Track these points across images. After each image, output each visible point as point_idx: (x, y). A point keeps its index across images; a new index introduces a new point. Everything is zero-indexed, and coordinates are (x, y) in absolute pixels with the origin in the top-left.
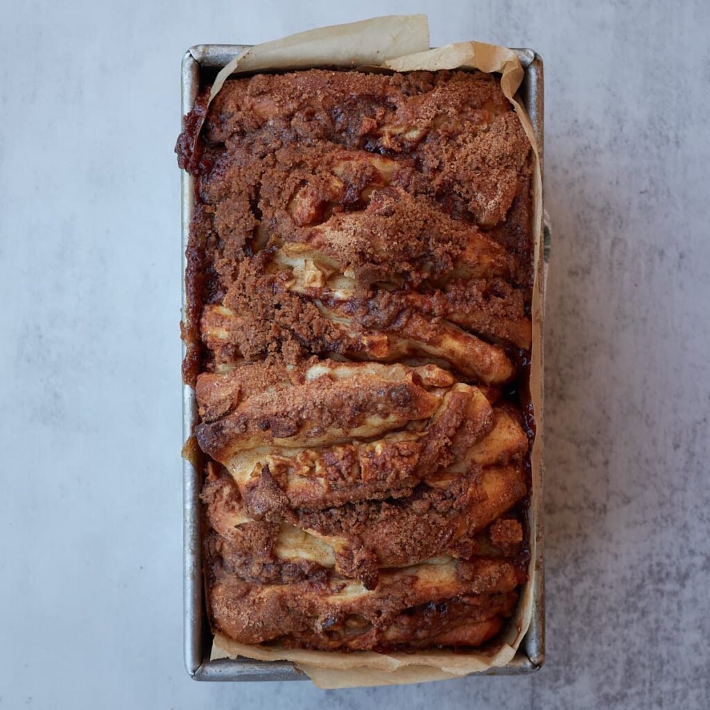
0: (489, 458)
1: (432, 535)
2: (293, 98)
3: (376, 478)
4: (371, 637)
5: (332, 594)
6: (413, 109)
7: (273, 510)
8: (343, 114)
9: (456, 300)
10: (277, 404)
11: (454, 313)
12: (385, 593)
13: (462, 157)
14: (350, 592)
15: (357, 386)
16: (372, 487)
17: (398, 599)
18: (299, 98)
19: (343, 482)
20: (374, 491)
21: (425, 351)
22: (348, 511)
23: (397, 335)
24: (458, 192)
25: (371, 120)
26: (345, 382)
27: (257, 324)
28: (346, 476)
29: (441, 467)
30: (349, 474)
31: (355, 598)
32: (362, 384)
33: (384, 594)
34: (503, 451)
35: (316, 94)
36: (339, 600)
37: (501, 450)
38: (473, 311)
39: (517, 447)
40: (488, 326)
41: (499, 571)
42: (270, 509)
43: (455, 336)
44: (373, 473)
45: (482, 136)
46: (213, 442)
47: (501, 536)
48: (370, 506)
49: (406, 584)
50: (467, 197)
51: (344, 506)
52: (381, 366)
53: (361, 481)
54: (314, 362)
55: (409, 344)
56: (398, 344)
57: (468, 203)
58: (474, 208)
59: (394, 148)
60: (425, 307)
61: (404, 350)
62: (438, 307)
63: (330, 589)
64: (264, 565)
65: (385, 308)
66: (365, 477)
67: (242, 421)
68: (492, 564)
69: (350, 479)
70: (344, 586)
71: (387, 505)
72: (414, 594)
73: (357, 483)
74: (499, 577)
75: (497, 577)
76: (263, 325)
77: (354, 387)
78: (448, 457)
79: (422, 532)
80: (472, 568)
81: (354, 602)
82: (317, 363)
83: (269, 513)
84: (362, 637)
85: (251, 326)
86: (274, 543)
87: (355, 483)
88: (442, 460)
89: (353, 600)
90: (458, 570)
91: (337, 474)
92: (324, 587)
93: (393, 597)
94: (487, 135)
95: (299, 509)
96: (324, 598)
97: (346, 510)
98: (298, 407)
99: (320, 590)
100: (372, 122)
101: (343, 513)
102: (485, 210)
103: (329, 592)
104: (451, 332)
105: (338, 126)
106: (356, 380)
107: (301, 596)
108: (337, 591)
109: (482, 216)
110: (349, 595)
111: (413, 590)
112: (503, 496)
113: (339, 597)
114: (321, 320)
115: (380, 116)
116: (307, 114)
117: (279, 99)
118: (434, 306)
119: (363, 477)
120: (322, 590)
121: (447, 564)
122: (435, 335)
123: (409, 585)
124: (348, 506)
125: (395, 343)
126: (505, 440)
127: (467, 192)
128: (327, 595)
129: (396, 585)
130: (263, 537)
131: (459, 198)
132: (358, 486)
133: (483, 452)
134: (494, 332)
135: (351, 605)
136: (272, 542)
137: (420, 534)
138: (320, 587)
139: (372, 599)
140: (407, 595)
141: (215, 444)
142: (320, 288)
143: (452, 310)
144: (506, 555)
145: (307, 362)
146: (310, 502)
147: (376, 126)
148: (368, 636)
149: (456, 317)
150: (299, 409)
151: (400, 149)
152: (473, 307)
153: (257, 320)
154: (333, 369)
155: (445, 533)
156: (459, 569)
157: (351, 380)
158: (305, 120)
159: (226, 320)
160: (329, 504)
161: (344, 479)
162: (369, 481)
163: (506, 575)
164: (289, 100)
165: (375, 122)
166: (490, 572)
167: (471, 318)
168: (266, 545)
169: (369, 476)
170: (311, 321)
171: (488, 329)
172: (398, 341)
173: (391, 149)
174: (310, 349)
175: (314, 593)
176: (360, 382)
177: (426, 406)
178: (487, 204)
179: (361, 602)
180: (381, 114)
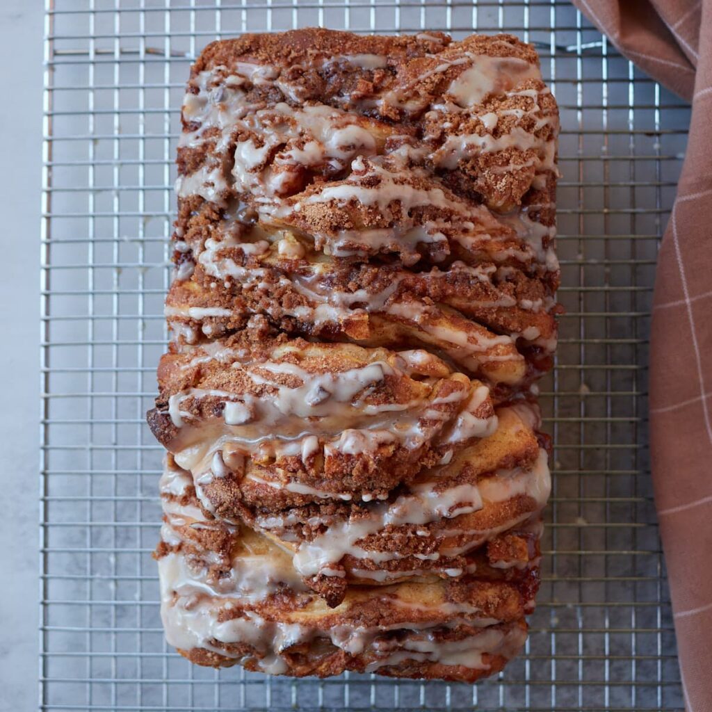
0: (488, 463)
1: (410, 547)
2: (280, 57)
3: (342, 472)
4: (340, 658)
5: (296, 610)
6: (415, 71)
7: (225, 505)
8: (336, 75)
9: (457, 280)
10: (234, 386)
11: (454, 295)
12: (356, 612)
13: (468, 128)
14: (318, 608)
15: (324, 366)
16: (339, 484)
17: (371, 620)
18: (286, 56)
19: (304, 475)
20: (340, 489)
21: (418, 340)
22: (311, 512)
23: (383, 318)
24: (461, 168)
25: (367, 82)
26: (312, 361)
27: (222, 299)
28: (307, 468)
29: (424, 467)
30: (312, 465)
31: (321, 615)
32: (330, 365)
33: (354, 612)
34: (506, 456)
35: (306, 52)
36: (303, 617)
37: (504, 454)
38: (477, 295)
39: (524, 452)
40: (495, 315)
41: (499, 597)
42: (221, 505)
43: (454, 322)
44: (339, 465)
45: (496, 105)
46: (165, 429)
47: (500, 552)
48: (338, 508)
49: (382, 603)
50: (473, 173)
51: (306, 506)
52: (360, 348)
53: (325, 475)
54: (281, 341)
55: (398, 329)
56: (385, 328)
57: (474, 181)
58: (480, 188)
59: (390, 115)
60: (418, 286)
61: (392, 337)
62: (433, 287)
63: (293, 604)
64: (221, 572)
65: (369, 284)
66: (329, 469)
67: (195, 405)
68: (490, 588)
69: (312, 472)
70: (311, 600)
71: (357, 508)
72: (391, 615)
73: (320, 477)
74: (498, 604)
75: (496, 603)
76: (229, 301)
77: (321, 368)
78: (434, 457)
79: (397, 542)
80: (464, 589)
81: (320, 620)
82: (285, 342)
83: (220, 509)
84: (330, 658)
85: (216, 301)
86: (231, 547)
87: (318, 477)
88: (425, 459)
89: (319, 617)
90: (447, 591)
91: (297, 465)
92: (286, 600)
93: (365, 617)
94: (504, 103)
95: (255, 507)
96: (286, 613)
97: (309, 512)
98: (256, 389)
99: (281, 604)
100: (367, 85)
101: (305, 515)
102: (494, 190)
103: (293, 607)
104: (449, 317)
105: (329, 88)
106: (325, 360)
107: (260, 610)
108: (301, 606)
109: (491, 198)
110: (315, 611)
111: (390, 611)
112: (505, 509)
113: (303, 613)
114: (293, 296)
115: (378, 78)
116: (293, 71)
117: (264, 58)
118: (430, 286)
119: (326, 469)
120: (285, 604)
121: (435, 583)
122: (427, 318)
123: (385, 605)
124: (312, 507)
125: (381, 326)
126: (510, 443)
127: (473, 168)
128: (290, 610)
129: (370, 604)
130: (219, 539)
131: (463, 175)
132: (322, 481)
133: (480, 455)
134: (502, 323)
135: (316, 623)
136: (229, 546)
137: (395, 544)
138: (282, 601)
139: (341, 618)
140: (382, 617)
141: (166, 432)
142: (296, 260)
143: (450, 291)
144: (508, 579)
145: (274, 340)
146: (266, 498)
147: (372, 90)
148: (336, 657)
149: (456, 302)
150: (257, 391)
151: (398, 117)
152: (477, 290)
153: (223, 295)
154: (303, 349)
155: (426, 546)
156: (448, 589)
157: (319, 360)
158: (290, 78)
159: (192, 296)
160: (288, 502)
161: (305, 471)
162: (333, 474)
163: (509, 601)
164: (276, 58)
165: (371, 85)
166: (487, 596)
167: (474, 304)
168: (222, 549)
169: (334, 469)
170: (281, 296)
171: (496, 319)
172: (385, 324)
173: (387, 116)
174: (277, 326)
175: (275, 608)
176: (330, 361)
177: (408, 394)
178: (496, 183)
179: (328, 620)
180: (378, 76)
